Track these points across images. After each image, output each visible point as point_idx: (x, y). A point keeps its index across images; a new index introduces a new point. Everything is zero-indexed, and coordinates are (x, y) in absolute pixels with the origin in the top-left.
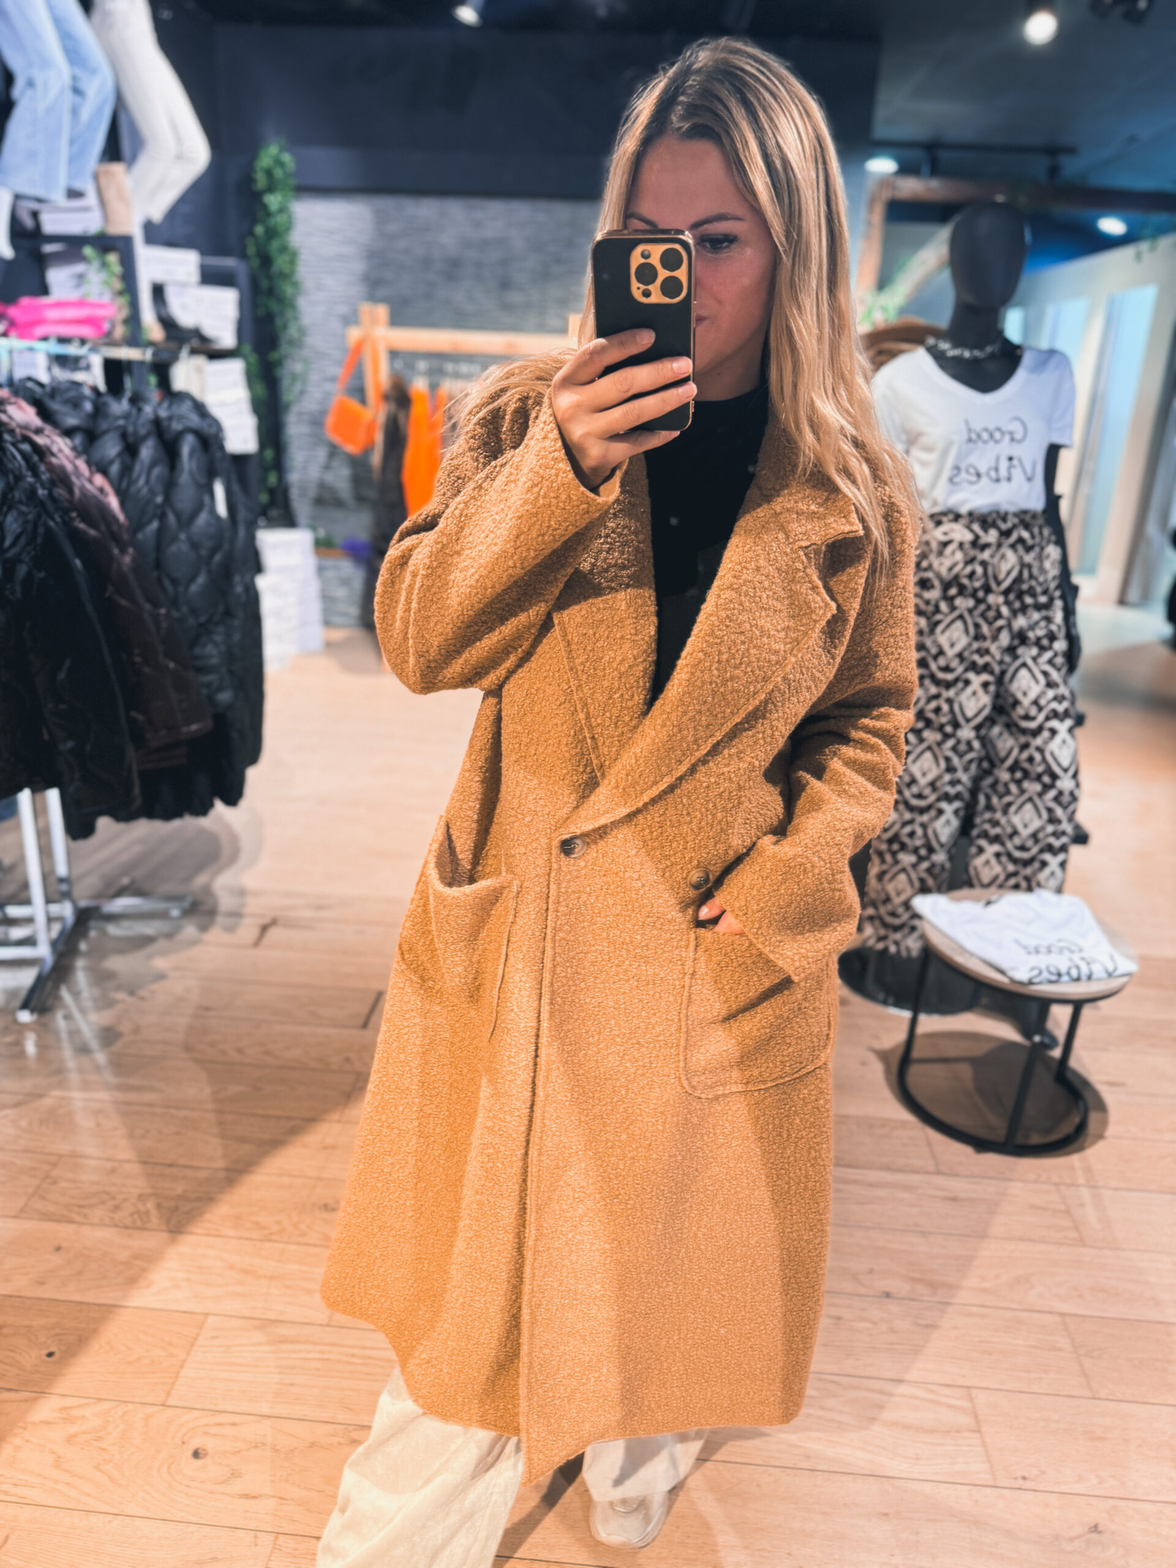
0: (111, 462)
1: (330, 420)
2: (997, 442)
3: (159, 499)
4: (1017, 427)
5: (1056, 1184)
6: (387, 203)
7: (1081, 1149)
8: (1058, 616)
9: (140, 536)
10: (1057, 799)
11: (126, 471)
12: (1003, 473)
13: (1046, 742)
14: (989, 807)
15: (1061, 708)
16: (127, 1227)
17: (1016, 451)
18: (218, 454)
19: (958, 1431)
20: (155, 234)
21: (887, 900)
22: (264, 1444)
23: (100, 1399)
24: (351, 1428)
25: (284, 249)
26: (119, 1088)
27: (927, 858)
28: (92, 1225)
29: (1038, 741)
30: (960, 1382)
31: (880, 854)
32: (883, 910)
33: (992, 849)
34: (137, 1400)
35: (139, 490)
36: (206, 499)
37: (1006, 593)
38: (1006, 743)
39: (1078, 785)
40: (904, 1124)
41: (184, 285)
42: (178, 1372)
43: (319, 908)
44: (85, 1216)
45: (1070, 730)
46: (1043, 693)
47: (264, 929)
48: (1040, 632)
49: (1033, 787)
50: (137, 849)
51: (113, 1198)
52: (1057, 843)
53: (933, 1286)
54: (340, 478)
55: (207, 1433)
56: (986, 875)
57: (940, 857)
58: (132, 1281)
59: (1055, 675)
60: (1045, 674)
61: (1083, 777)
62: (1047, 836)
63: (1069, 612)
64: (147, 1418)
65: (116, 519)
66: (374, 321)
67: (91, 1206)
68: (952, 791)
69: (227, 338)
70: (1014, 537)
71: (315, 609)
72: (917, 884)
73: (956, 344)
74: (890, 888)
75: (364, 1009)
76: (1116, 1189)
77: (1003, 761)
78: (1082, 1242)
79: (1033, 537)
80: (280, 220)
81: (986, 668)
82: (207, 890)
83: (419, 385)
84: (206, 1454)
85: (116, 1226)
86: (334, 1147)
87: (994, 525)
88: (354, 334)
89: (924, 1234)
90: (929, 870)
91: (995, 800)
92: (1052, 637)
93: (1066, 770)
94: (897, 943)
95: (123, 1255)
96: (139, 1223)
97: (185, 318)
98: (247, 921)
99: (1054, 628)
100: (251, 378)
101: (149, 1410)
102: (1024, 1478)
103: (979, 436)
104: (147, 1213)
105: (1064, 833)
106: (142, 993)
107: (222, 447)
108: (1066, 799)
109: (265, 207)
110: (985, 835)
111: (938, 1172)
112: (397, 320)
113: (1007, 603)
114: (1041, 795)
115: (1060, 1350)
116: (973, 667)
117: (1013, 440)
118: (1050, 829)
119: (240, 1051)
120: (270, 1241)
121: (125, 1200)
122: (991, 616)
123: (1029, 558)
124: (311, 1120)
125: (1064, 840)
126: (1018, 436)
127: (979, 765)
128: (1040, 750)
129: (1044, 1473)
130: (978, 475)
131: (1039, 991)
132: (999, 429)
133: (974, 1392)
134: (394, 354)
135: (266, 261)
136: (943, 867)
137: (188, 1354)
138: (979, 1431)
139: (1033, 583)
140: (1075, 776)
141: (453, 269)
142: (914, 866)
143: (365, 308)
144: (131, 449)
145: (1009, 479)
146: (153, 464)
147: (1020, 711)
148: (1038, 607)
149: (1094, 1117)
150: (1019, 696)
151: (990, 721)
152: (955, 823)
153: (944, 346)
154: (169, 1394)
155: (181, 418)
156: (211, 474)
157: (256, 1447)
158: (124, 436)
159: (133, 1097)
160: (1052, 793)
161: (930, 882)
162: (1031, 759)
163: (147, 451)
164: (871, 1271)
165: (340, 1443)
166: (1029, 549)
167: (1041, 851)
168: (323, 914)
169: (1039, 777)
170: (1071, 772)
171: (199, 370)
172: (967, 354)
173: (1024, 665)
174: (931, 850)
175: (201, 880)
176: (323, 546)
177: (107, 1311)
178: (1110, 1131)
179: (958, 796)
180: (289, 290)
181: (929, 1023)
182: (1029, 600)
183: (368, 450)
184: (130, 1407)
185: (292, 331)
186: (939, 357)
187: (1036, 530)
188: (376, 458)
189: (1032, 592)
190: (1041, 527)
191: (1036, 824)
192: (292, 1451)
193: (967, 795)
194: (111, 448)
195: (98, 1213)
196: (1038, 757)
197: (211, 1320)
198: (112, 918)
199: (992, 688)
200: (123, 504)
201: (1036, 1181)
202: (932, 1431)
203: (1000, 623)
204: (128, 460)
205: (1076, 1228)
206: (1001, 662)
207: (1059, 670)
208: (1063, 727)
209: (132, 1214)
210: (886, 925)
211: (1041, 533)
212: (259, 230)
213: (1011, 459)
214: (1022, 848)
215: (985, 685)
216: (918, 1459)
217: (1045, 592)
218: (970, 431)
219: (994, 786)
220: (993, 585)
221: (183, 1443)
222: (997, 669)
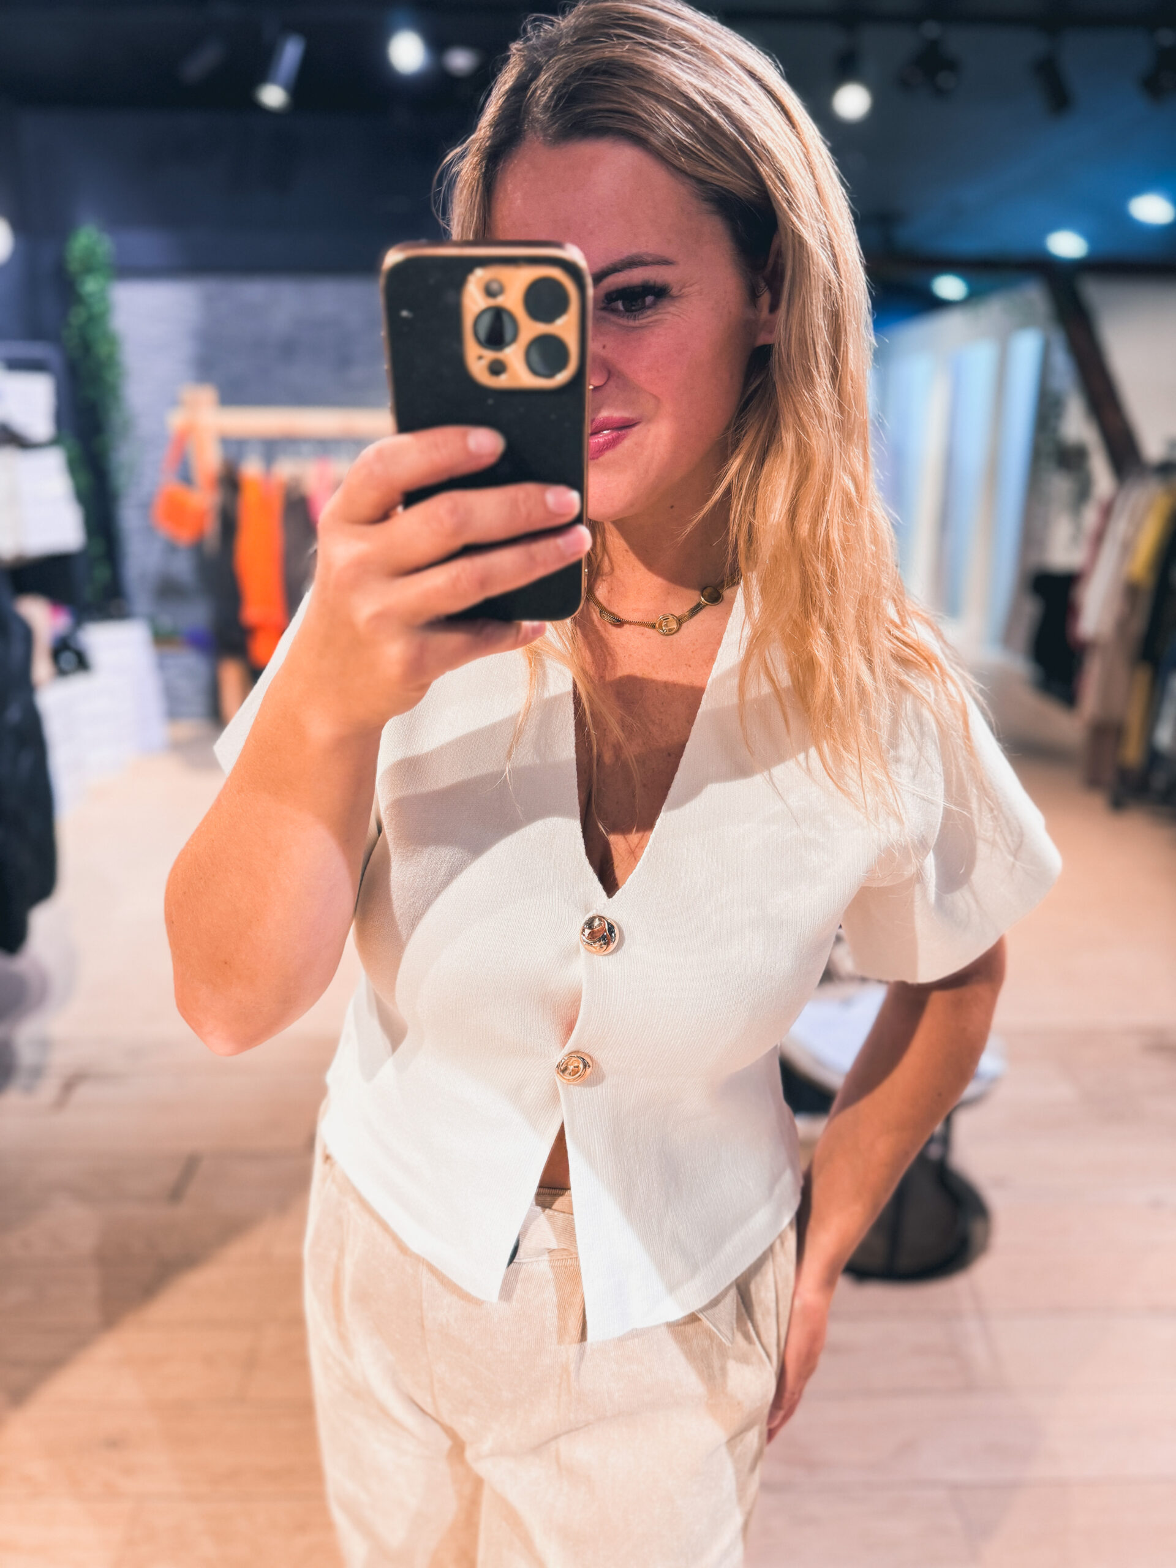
6: (213, 286)
25: (105, 335)
43: (135, 1054)
47: (70, 1085)
66: (198, 405)
69: (42, 429)
71: (154, 706)
75: (171, 1179)
78: (970, 1387)
80: (97, 306)
82: (7, 1042)
83: (252, 469)
88: (177, 418)
98: (48, 1077)
100: (73, 467)
109: (80, 292)
112: (227, 399)
134: (225, 441)
135: (86, 347)
141: (289, 349)
143: (189, 390)
149: (977, 1228)
171: (9, 469)
176: (161, 639)
178: (995, 1240)
180: (112, 378)
183: (203, 537)
185: (117, 420)
212: (78, 316)
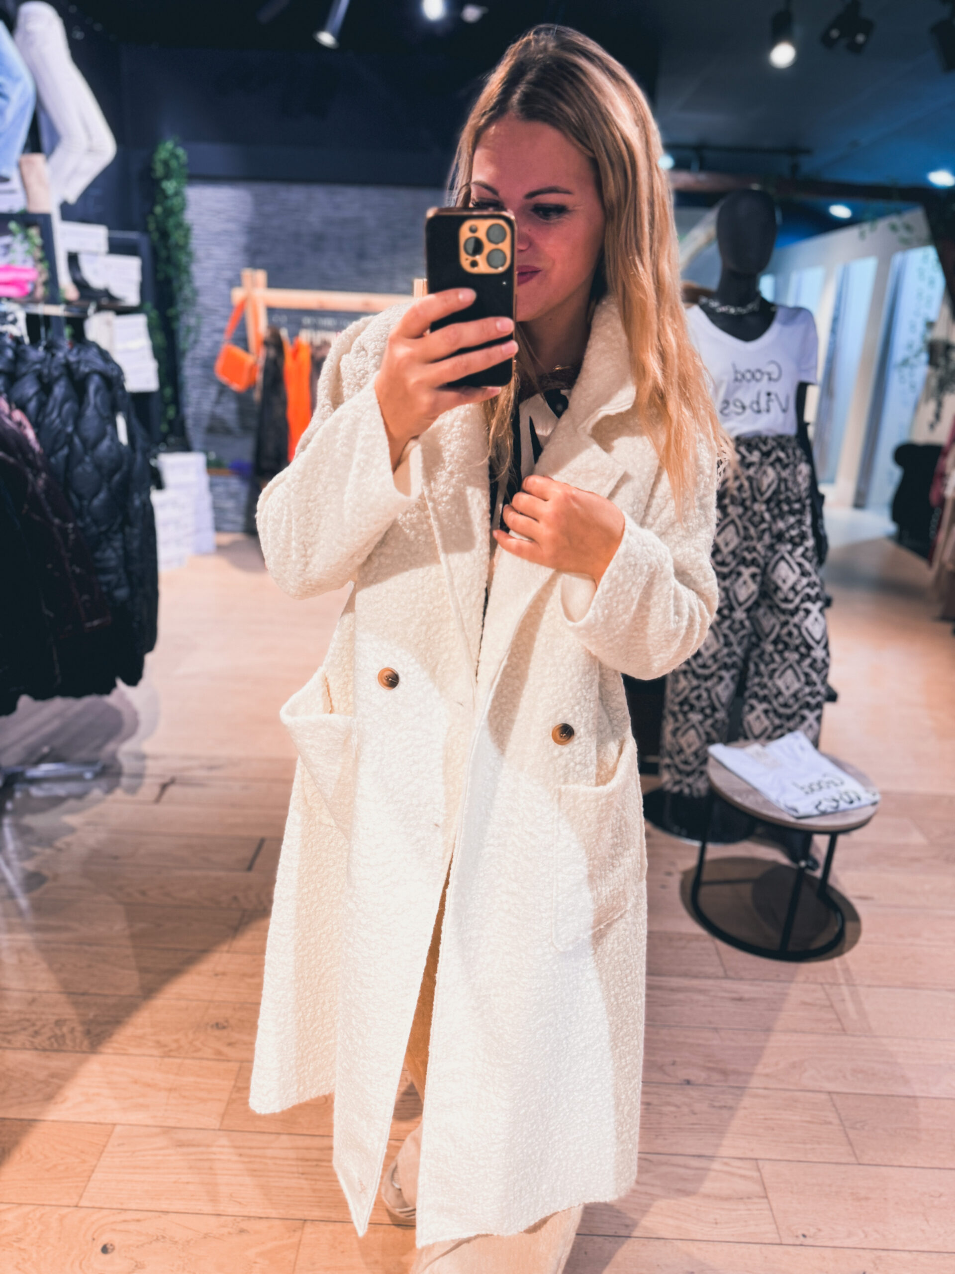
0: (30, 400)
1: (219, 365)
2: (758, 380)
3: (70, 429)
4: (773, 369)
5: (821, 984)
6: (264, 189)
7: (840, 953)
8: (808, 520)
9: (53, 460)
10: (812, 666)
11: (42, 406)
12: (763, 405)
13: (802, 621)
14: (758, 673)
15: (813, 592)
16: (45, 1050)
17: (774, 388)
18: (120, 393)
19: (749, 1198)
20: (69, 212)
21: (681, 751)
22: (164, 1237)
23: (20, 1204)
24: (239, 1219)
25: (180, 225)
26: (38, 929)
27: (712, 716)
28: (14, 1049)
29: (796, 619)
30: (750, 1155)
31: (674, 714)
32: (678, 760)
33: (761, 707)
34: (53, 1203)
35: (53, 422)
36: (109, 428)
37: (768, 502)
38: (769, 622)
39: (828, 654)
40: (697, 937)
41: (95, 254)
42: (90, 1177)
43: (211, 768)
44: (9, 1042)
45: (821, 611)
46: (799, 581)
47: (164, 787)
48: (794, 533)
49: (793, 657)
50: (56, 724)
51: (34, 1025)
52: (813, 701)
53: (724, 1073)
54: (228, 411)
55: (114, 1230)
56: (757, 730)
57: (721, 715)
58: (49, 1098)
59: (808, 566)
60: (800, 565)
61: (832, 648)
62: (805, 695)
63: (817, 516)
64: (62, 1219)
65: (32, 450)
66: (254, 284)
67: (14, 1032)
68: (728, 661)
69: (132, 298)
70: (773, 457)
71: (208, 518)
72: (704, 737)
73: (724, 303)
74: (683, 741)
75: (248, 853)
76: (869, 986)
77: (767, 636)
78: (844, 1031)
79: (788, 457)
80: (176, 201)
81: (754, 562)
82: (114, 757)
84: (113, 1249)
85: (36, 1049)
86: (224, 974)
87: (757, 448)
88: (238, 295)
89: (716, 1030)
90: (713, 726)
91: (762, 667)
92: (803, 536)
93: (818, 642)
94: (689, 786)
95: (42, 1075)
96: (55, 1046)
97: (96, 281)
98: (148, 781)
99: (804, 528)
100: (152, 329)
101: (65, 1211)
102: (804, 1236)
103: (743, 376)
104: (63, 1036)
105: (818, 693)
106: (59, 844)
107: (123, 388)
108: (819, 665)
109: (163, 191)
110: (755, 696)
111: (727, 977)
112: (273, 283)
113: (769, 510)
114: (799, 662)
115: (830, 1123)
116: (744, 562)
117: (770, 379)
118: (807, 690)
119: (143, 893)
120: (169, 1056)
121: (44, 1026)
122: (756, 520)
123: (785, 474)
124: (204, 951)
125: (819, 698)
126: (775, 376)
127: (749, 641)
128: (797, 626)
129: (820, 1230)
130: (744, 408)
131: (801, 825)
132: (759, 371)
133: (761, 1163)
134: (271, 311)
135: (164, 235)
136: (723, 722)
137: (98, 1160)
138: (766, 1197)
139: (789, 494)
140: (826, 647)
141: (318, 242)
142: (701, 723)
143: (247, 273)
144: (46, 388)
145: (768, 410)
146: (65, 400)
147: (781, 595)
148: (792, 512)
149: (849, 926)
150: (780, 583)
151: (757, 604)
152: (732, 686)
153: (714, 304)
154: (81, 1197)
155: (87, 362)
156: (114, 409)
157: (157, 1239)
158: (39, 377)
159: (49, 936)
160: (808, 661)
161: (714, 735)
162: (790, 634)
163: (59, 390)
164: (674, 1063)
165: (230, 1233)
166: (785, 467)
167: (801, 708)
168: (214, 773)
169: (797, 649)
170: (822, 644)
171: (109, 324)
172: (732, 311)
173: (783, 558)
174: (714, 709)
175: (110, 747)
176: (213, 466)
177: (27, 1125)
178: (863, 938)
179: (734, 665)
180: (183, 259)
181: (715, 851)
182: (785, 508)
183: (251, 388)
184: (48, 1209)
185: (187, 292)
186: (710, 313)
187: (790, 451)
188: (257, 396)
189: (788, 501)
190: (794, 449)
191: (796, 686)
192: (188, 1242)
193: (740, 663)
194: (29, 388)
195: (21, 1039)
196: (795, 632)
197: (118, 1129)
198: (35, 781)
199: (758, 579)
200: (38, 435)
201: (805, 982)
202: (728, 1199)
203: (764, 526)
204: (44, 398)
205: (839, 1020)
206: (765, 557)
207: (810, 561)
208: (814, 608)
209: (49, 1038)
210: (680, 772)
211: (794, 454)
212: (158, 210)
213: (769, 394)
214: (785, 705)
215: (753, 576)
216: (716, 1223)
217: (799, 500)
218: (736, 372)
219: (761, 655)
220: (758, 496)
221: (94, 1239)
222: (761, 561)
